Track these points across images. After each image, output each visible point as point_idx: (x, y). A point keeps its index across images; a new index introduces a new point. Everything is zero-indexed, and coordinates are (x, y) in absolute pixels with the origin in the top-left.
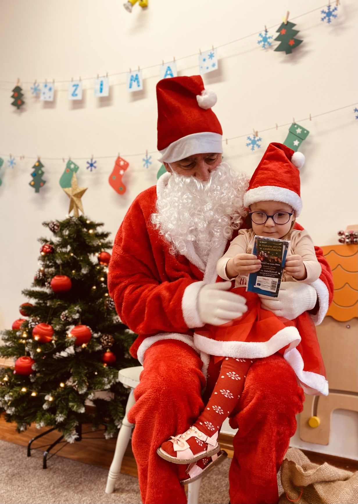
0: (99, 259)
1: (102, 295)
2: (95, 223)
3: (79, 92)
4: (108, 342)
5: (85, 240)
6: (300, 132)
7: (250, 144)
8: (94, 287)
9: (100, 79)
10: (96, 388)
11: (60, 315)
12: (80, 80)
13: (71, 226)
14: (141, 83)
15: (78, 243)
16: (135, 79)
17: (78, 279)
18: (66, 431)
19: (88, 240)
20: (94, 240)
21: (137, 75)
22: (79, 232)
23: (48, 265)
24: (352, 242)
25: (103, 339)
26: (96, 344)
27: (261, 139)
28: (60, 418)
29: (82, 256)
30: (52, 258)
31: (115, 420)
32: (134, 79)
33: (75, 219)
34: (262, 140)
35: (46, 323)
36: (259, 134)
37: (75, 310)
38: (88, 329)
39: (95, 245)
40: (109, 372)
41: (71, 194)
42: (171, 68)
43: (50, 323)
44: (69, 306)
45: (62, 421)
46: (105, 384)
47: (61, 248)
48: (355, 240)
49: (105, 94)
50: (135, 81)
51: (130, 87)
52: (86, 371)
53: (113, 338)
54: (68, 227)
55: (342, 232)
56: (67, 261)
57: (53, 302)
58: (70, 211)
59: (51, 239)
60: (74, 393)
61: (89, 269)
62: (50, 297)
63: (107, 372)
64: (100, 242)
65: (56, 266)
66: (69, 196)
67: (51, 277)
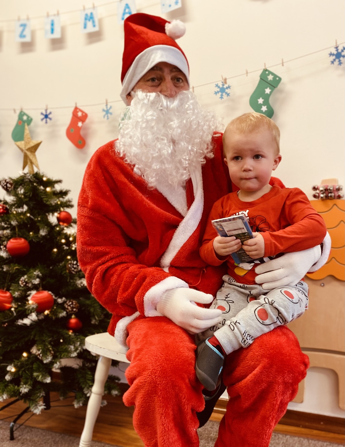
0: (59, 219)
1: (64, 258)
2: (52, 180)
3: (27, 32)
4: (73, 308)
5: (42, 199)
6: (272, 79)
7: (218, 92)
8: (55, 250)
9: (51, 18)
10: (62, 356)
11: (19, 280)
12: (28, 19)
13: (26, 184)
14: (97, 23)
15: (34, 203)
16: (90, 18)
17: (37, 241)
18: (31, 402)
19: (45, 199)
20: (51, 198)
21: (92, 14)
22: (35, 190)
23: (3, 226)
24: (327, 197)
25: (67, 304)
26: (59, 311)
27: (230, 86)
28: (24, 389)
29: (39, 217)
30: (6, 219)
31: (84, 388)
32: (88, 18)
33: (29, 176)
34: (231, 88)
35: (3, 289)
36: (228, 81)
37: (35, 275)
38: (50, 294)
39: (54, 204)
40: (75, 339)
41: (24, 149)
42: (130, 5)
43: (8, 290)
44: (28, 271)
45: (27, 392)
46: (72, 351)
47: (16, 208)
48: (330, 195)
49: (57, 35)
50: (89, 20)
51: (85, 27)
52: (50, 339)
53: (78, 303)
54: (23, 185)
55: (316, 187)
56: (24, 222)
57: (10, 267)
58: (24, 168)
59: (4, 199)
60: (38, 362)
61: (48, 231)
62: (7, 261)
63: (73, 339)
64: (59, 201)
65: (13, 228)
66: (22, 150)
67: (6, 239)
